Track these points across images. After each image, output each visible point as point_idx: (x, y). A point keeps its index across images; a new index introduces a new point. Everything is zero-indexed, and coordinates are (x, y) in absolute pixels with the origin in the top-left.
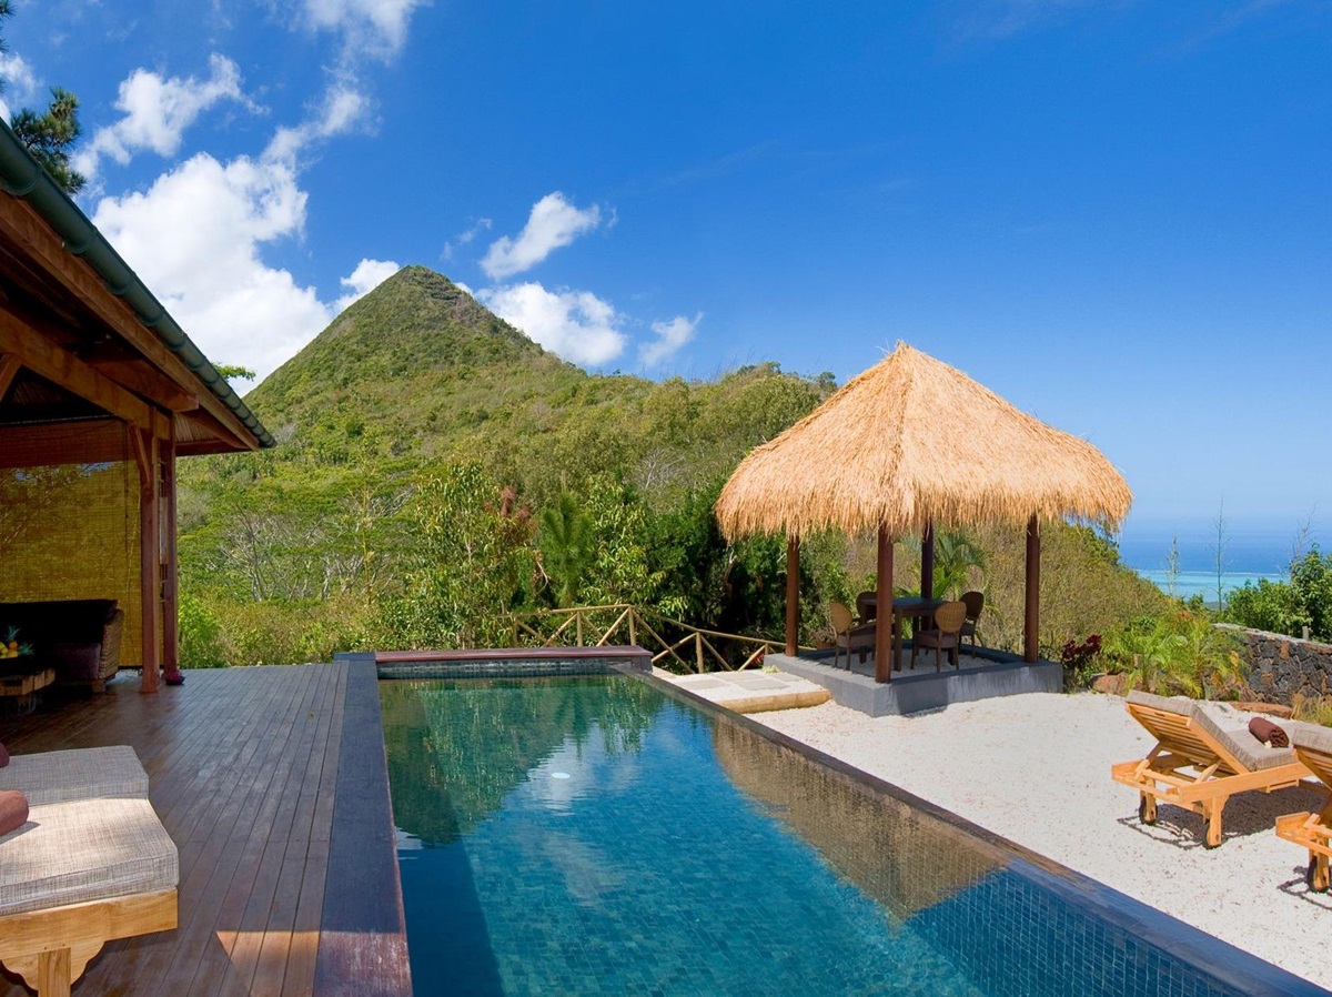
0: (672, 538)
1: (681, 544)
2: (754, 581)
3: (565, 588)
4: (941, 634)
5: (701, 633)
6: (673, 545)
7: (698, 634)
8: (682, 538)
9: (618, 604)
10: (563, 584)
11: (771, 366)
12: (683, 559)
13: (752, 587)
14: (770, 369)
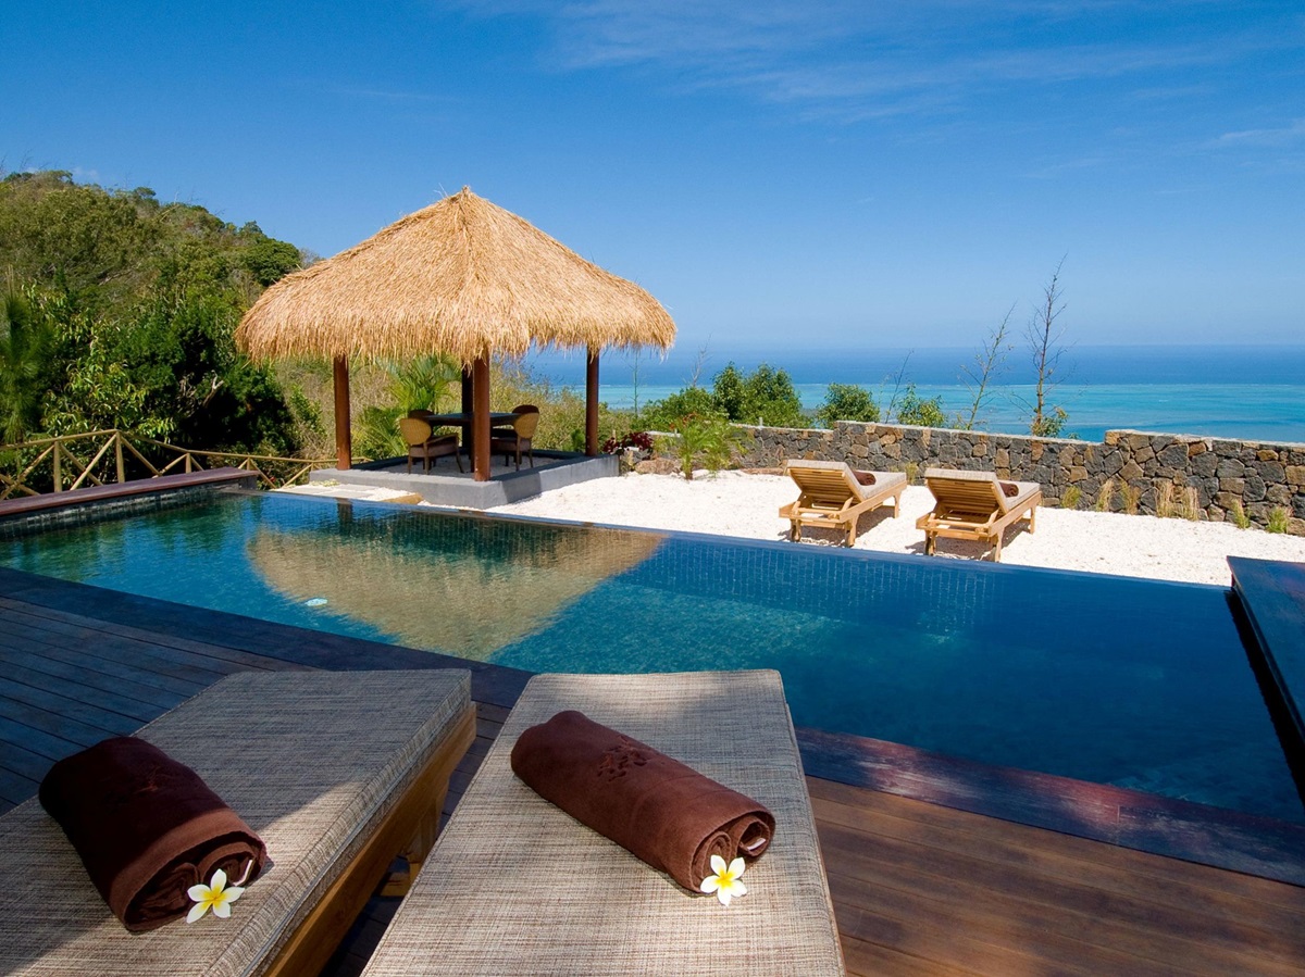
0: (154, 355)
1: (166, 361)
2: (242, 405)
3: (15, 416)
4: (519, 440)
5: (192, 455)
6: (156, 363)
7: (188, 455)
8: (167, 355)
9: (96, 432)
10: (11, 410)
11: (59, 174)
12: (170, 378)
13: (242, 410)
14: (56, 179)
